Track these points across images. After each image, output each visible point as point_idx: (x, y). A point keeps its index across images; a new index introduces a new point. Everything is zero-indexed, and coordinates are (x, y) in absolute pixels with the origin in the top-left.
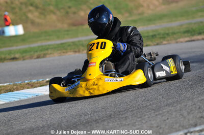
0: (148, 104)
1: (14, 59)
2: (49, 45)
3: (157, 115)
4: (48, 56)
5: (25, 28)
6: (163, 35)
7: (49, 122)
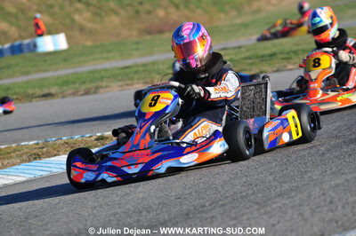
0: (250, 192)
1: (48, 96)
2: (106, 70)
3: (261, 214)
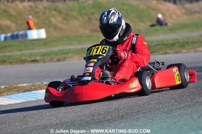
0: (161, 107)
1: (35, 61)
2: (70, 50)
3: (167, 117)
4: (68, 59)
5: (47, 32)
6: (183, 43)
7: (62, 120)
